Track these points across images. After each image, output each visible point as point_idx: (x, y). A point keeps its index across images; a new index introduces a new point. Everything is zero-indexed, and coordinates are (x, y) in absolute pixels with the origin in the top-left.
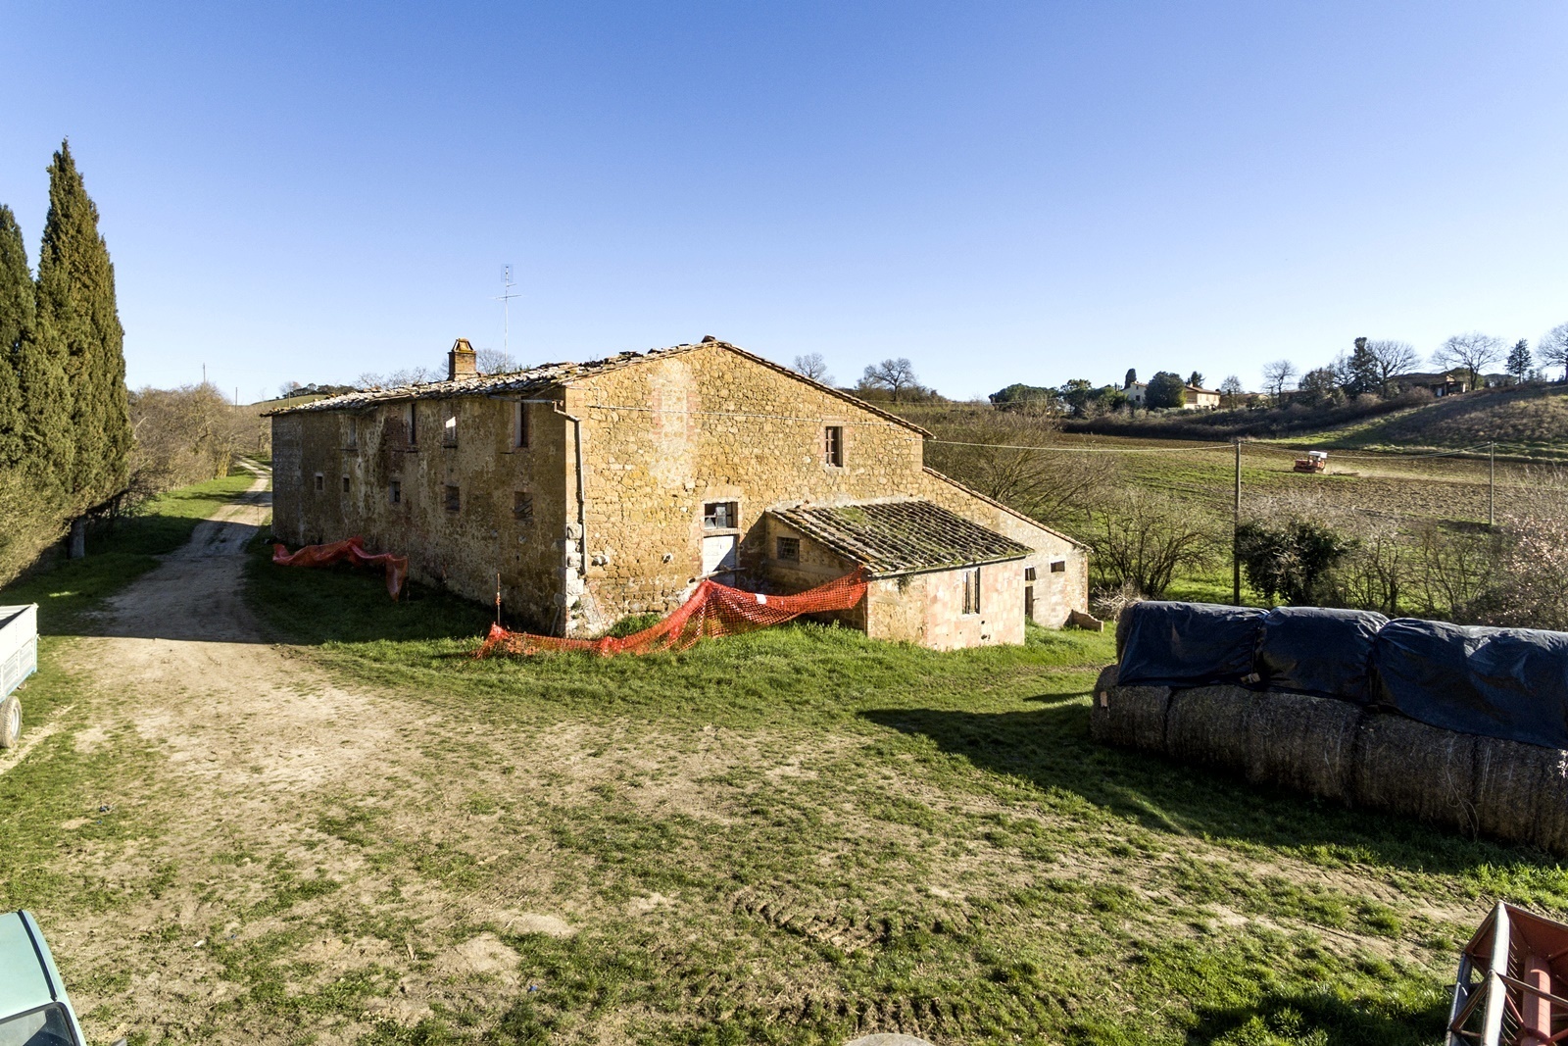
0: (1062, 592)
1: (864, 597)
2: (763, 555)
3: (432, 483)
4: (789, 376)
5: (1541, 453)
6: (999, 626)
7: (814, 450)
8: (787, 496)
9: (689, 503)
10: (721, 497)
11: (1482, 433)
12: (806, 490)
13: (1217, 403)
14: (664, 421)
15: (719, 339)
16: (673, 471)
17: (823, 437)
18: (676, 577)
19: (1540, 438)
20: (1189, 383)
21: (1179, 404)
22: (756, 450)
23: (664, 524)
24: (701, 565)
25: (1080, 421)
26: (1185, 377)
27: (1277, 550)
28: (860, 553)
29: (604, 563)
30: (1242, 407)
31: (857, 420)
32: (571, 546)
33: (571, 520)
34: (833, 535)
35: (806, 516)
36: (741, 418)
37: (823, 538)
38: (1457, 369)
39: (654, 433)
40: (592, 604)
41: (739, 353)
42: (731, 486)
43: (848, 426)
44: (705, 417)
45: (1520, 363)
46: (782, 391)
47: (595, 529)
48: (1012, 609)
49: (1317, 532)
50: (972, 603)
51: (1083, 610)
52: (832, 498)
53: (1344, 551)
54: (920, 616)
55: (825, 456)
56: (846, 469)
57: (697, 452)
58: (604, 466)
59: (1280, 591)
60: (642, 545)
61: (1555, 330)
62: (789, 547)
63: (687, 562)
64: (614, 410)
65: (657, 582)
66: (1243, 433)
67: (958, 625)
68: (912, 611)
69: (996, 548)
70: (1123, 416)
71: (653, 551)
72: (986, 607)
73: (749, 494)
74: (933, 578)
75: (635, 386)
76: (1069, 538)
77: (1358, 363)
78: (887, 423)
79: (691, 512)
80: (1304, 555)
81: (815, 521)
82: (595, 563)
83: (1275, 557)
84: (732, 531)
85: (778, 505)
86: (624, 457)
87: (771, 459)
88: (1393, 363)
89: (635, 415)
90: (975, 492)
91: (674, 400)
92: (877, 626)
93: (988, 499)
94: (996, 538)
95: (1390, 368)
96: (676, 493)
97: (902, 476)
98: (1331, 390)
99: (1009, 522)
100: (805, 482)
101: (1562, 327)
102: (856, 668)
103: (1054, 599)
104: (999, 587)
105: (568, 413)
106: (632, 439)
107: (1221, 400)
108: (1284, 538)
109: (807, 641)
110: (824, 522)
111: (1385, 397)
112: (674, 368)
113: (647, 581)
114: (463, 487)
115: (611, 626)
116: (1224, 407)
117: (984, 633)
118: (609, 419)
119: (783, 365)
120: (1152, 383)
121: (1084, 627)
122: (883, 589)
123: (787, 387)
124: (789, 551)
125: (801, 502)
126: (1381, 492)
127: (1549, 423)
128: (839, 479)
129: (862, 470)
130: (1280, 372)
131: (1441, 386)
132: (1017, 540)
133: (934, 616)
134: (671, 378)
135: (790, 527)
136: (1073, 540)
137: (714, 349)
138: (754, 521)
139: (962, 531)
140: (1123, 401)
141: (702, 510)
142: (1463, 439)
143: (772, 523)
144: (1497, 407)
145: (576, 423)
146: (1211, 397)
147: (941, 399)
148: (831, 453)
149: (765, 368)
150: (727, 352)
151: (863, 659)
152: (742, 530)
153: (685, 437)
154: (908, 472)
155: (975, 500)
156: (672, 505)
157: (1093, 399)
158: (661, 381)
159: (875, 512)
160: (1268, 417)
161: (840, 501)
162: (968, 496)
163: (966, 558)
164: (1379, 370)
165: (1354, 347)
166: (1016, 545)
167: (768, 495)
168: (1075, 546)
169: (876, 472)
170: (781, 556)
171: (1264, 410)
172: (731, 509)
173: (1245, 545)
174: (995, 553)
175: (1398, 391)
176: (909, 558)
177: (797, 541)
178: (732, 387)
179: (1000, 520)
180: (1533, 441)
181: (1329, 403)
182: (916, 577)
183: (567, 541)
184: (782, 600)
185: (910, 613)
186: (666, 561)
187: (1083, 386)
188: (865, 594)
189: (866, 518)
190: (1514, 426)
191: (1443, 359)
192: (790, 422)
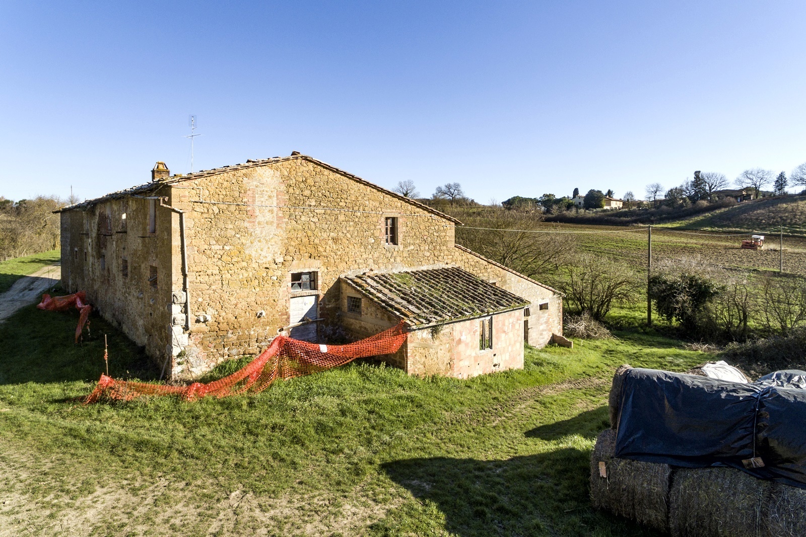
0: (546, 322)
1: (405, 345)
2: (338, 308)
3: (118, 257)
4: (357, 182)
5: (797, 232)
6: (506, 357)
7: (377, 233)
8: (356, 266)
9: (279, 273)
10: (305, 267)
11: (764, 221)
12: (371, 262)
13: (621, 206)
14: (257, 213)
15: (303, 154)
16: (265, 249)
17: (383, 225)
18: (268, 328)
19: (795, 224)
20: (606, 195)
21: (601, 207)
22: (332, 234)
23: (258, 289)
24: (289, 318)
25: (550, 216)
26: (605, 192)
27: (676, 293)
28: (403, 310)
29: (205, 321)
30: (634, 208)
31: (408, 213)
32: (176, 310)
33: (176, 289)
34: (385, 295)
35: (369, 280)
36: (320, 211)
37: (378, 298)
38: (747, 187)
39: (249, 222)
40: (196, 351)
41: (319, 164)
42: (312, 260)
43: (402, 217)
44: (292, 210)
45: (782, 184)
46: (352, 192)
47: (198, 295)
48: (515, 344)
49: (700, 281)
50: (486, 342)
51: (559, 333)
52: (390, 267)
53: (717, 293)
54: (449, 354)
55: (385, 237)
56: (400, 246)
57: (285, 235)
58: (206, 247)
59: (676, 317)
60: (239, 306)
61: (800, 166)
62: (355, 304)
63: (277, 316)
64: (214, 204)
65: (252, 333)
66: (636, 221)
67: (476, 359)
68: (442, 352)
69: (504, 302)
70: (572, 213)
71: (249, 309)
72: (497, 344)
73: (327, 265)
74: (458, 326)
75: (233, 187)
76: (550, 288)
77: (696, 184)
78: (430, 215)
79: (280, 280)
80: (693, 295)
81: (374, 284)
82: (198, 321)
83: (675, 297)
84: (314, 292)
85: (349, 273)
86: (224, 240)
87: (344, 240)
88: (715, 184)
89: (233, 208)
90: (490, 260)
91: (266, 197)
92: (415, 364)
93: (499, 264)
94: (504, 294)
95: (713, 187)
96: (268, 266)
97: (440, 250)
98: (682, 199)
99: (513, 279)
100: (370, 256)
101: (803, 165)
102: (393, 408)
103: (542, 327)
104: (506, 329)
105: (173, 207)
106: (231, 226)
107: (623, 204)
108: (679, 285)
109: (359, 381)
110: (381, 285)
111: (710, 202)
112: (266, 174)
113: (243, 332)
114: (129, 260)
115: (212, 368)
116: (625, 208)
117: (495, 362)
118: (211, 211)
119: (353, 174)
120: (587, 195)
121: (560, 345)
122: (420, 337)
123: (356, 189)
124: (355, 306)
125: (367, 270)
126: (716, 254)
127: (799, 216)
128: (395, 254)
129: (412, 247)
130: (655, 189)
131: (739, 196)
132: (518, 295)
133: (459, 353)
134: (264, 181)
135: (355, 289)
136: (553, 289)
137: (299, 161)
138: (331, 285)
139: (481, 289)
140: (572, 205)
141: (289, 278)
142: (754, 224)
143: (344, 286)
144: (771, 207)
145: (181, 214)
146: (618, 202)
147: (476, 204)
148: (389, 235)
149: (339, 176)
150: (309, 163)
151: (400, 398)
152: (322, 292)
153: (275, 225)
154: (445, 248)
155: (490, 265)
156: (264, 275)
157: (556, 204)
158: (255, 183)
159: (421, 276)
160: (649, 213)
161: (396, 269)
162: (486, 263)
163: (483, 311)
164: (707, 188)
165: (694, 176)
166: (518, 299)
167: (342, 266)
168: (554, 293)
169: (422, 248)
170: (350, 310)
171: (646, 210)
172: (313, 276)
173: (655, 289)
174: (503, 305)
175: (717, 199)
176: (440, 313)
177: (360, 299)
178: (313, 188)
179: (507, 278)
180: (791, 225)
181: (681, 205)
182: (445, 326)
183: (173, 306)
184: (342, 348)
185: (440, 353)
186: (259, 317)
187: (551, 197)
188: (406, 342)
189: (413, 281)
190: (781, 217)
191: (741, 182)
192: (358, 214)
